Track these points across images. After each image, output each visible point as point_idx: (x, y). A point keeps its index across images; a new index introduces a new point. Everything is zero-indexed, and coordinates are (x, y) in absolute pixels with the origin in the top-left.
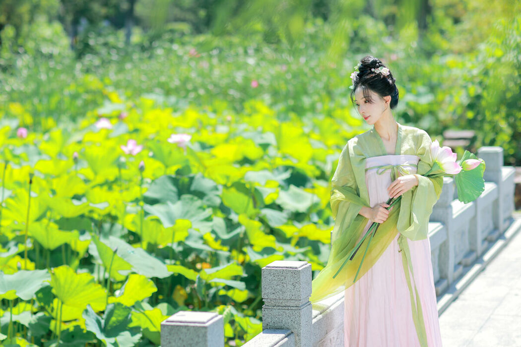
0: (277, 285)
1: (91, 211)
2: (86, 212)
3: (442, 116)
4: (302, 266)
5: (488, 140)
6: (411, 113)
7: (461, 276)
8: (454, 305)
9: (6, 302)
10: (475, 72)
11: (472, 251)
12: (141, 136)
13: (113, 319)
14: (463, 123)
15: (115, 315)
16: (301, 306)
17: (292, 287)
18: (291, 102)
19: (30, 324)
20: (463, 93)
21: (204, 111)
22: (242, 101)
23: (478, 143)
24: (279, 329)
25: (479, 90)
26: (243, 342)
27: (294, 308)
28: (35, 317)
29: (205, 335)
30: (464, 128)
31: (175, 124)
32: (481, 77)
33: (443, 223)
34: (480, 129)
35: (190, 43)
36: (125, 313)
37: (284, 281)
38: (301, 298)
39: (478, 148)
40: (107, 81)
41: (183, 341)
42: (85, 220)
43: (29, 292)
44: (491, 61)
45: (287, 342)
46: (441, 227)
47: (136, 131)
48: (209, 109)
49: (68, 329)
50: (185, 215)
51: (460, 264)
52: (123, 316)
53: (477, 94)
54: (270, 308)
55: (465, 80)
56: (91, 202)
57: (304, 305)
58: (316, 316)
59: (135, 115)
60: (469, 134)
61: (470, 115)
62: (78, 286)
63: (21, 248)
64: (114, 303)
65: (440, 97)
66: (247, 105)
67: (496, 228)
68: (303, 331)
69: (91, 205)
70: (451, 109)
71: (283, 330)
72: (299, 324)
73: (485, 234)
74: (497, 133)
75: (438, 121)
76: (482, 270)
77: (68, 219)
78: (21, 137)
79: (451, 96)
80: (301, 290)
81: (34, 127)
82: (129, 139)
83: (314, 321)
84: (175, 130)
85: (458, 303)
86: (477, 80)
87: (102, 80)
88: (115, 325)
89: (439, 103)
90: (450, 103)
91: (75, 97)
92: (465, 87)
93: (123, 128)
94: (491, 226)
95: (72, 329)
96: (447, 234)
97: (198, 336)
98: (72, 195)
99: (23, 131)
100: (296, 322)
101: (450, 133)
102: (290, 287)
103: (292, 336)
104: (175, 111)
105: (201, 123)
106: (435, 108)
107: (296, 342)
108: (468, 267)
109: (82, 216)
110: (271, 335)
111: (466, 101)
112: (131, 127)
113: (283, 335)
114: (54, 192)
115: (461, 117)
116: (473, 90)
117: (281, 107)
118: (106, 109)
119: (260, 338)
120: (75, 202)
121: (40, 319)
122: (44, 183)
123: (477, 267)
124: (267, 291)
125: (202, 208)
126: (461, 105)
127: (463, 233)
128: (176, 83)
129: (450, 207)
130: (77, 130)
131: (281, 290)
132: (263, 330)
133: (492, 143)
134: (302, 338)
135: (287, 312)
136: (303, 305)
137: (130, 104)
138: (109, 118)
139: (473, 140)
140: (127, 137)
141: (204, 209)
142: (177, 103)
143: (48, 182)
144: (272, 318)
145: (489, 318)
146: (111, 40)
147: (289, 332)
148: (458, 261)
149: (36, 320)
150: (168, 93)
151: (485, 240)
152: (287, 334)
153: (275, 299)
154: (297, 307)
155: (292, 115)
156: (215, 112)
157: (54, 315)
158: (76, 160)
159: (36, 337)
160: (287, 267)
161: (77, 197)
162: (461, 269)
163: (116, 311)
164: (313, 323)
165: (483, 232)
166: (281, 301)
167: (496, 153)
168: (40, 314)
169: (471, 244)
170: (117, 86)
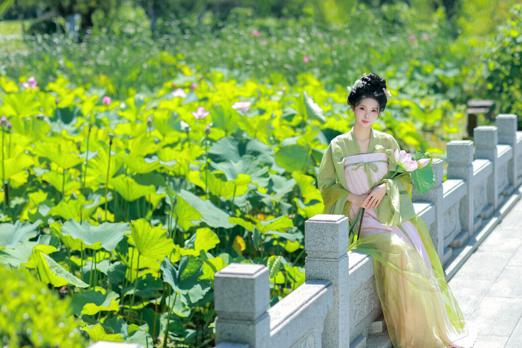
0: (318, 238)
1: (162, 168)
2: (157, 168)
3: (466, 87)
4: (340, 219)
5: (504, 108)
6: (439, 85)
7: (480, 228)
8: (474, 255)
9: (89, 252)
10: (494, 50)
11: (490, 205)
12: (209, 105)
13: (187, 270)
14: (484, 93)
15: (188, 267)
16: (339, 258)
17: (332, 240)
18: (337, 75)
19: (108, 272)
20: (483, 67)
21: (263, 83)
22: (295, 74)
23: (496, 111)
24: (319, 280)
25: (498, 66)
26: (290, 290)
27: (333, 260)
28: (112, 266)
29: (252, 287)
30: (484, 98)
31: (237, 93)
32: (499, 54)
33: (465, 180)
34: (499, 98)
35: (252, 24)
36: (197, 266)
37: (324, 234)
38: (339, 251)
39: (496, 115)
40: (180, 56)
41: (233, 292)
42: (158, 175)
43: (111, 243)
44: (508, 41)
45: (326, 293)
46: (463, 183)
47: (205, 99)
48: (267, 80)
49: (141, 277)
50: (246, 171)
51: (479, 217)
52: (195, 268)
53: (496, 68)
54: (312, 259)
55: (485, 56)
56: (162, 160)
57: (342, 257)
58: (352, 268)
59: (204, 85)
60: (488, 103)
61: (490, 86)
62: (153, 238)
63: (103, 200)
64: (188, 256)
65: (464, 71)
66: (300, 77)
67: (511, 184)
68: (341, 281)
69: (162, 163)
70: (473, 81)
71: (323, 281)
72: (337, 275)
73: (501, 190)
74: (512, 103)
75: (462, 92)
76: (499, 222)
77: (141, 175)
78: (106, 104)
79: (474, 70)
80: (339, 243)
81: (117, 96)
82: (200, 106)
83: (351, 272)
84: (238, 98)
85: (477, 254)
86: (496, 57)
87: (175, 56)
88: (187, 276)
89: (464, 77)
90: (473, 76)
91: (152, 70)
92: (486, 62)
93: (193, 97)
94: (507, 182)
95: (144, 277)
96: (468, 190)
97: (247, 287)
98: (145, 154)
99: (108, 99)
100: (334, 273)
101: (473, 102)
102: (330, 239)
103: (331, 288)
104: (239, 82)
105: (260, 93)
106: (460, 80)
107: (334, 292)
108: (486, 219)
109: (155, 172)
110: (312, 286)
111: (486, 75)
112: (200, 96)
113: (322, 286)
114: (128, 151)
115: (482, 88)
116: (492, 65)
117: (329, 79)
118: (179, 81)
119: (303, 289)
120: (147, 160)
121: (117, 267)
122: (121, 144)
123: (494, 220)
124: (309, 244)
125: (260, 166)
126: (482, 77)
127: (482, 188)
128: (239, 59)
129: (471, 165)
130: (155, 99)
131: (321, 243)
132: (306, 280)
133: (508, 111)
134: (340, 289)
135: (327, 263)
136: (340, 257)
137: (199, 76)
138: (183, 88)
139: (492, 108)
140: (196, 105)
141: (262, 167)
142: (240, 75)
143: (124, 142)
144: (313, 269)
145: (504, 268)
146: (186, 21)
147: (328, 283)
148: (478, 214)
149: (113, 268)
150: (231, 67)
151: (501, 194)
152: (326, 285)
153: (317, 251)
154: (335, 258)
155: (338, 87)
156: (271, 83)
157: (129, 264)
158: (149, 124)
159: (113, 285)
160: (327, 221)
161: (149, 156)
162: (480, 221)
163: (189, 264)
164: (349, 274)
165: (499, 187)
166: (321, 253)
167: (512, 120)
168: (117, 263)
169: (489, 198)
170: (189, 61)
